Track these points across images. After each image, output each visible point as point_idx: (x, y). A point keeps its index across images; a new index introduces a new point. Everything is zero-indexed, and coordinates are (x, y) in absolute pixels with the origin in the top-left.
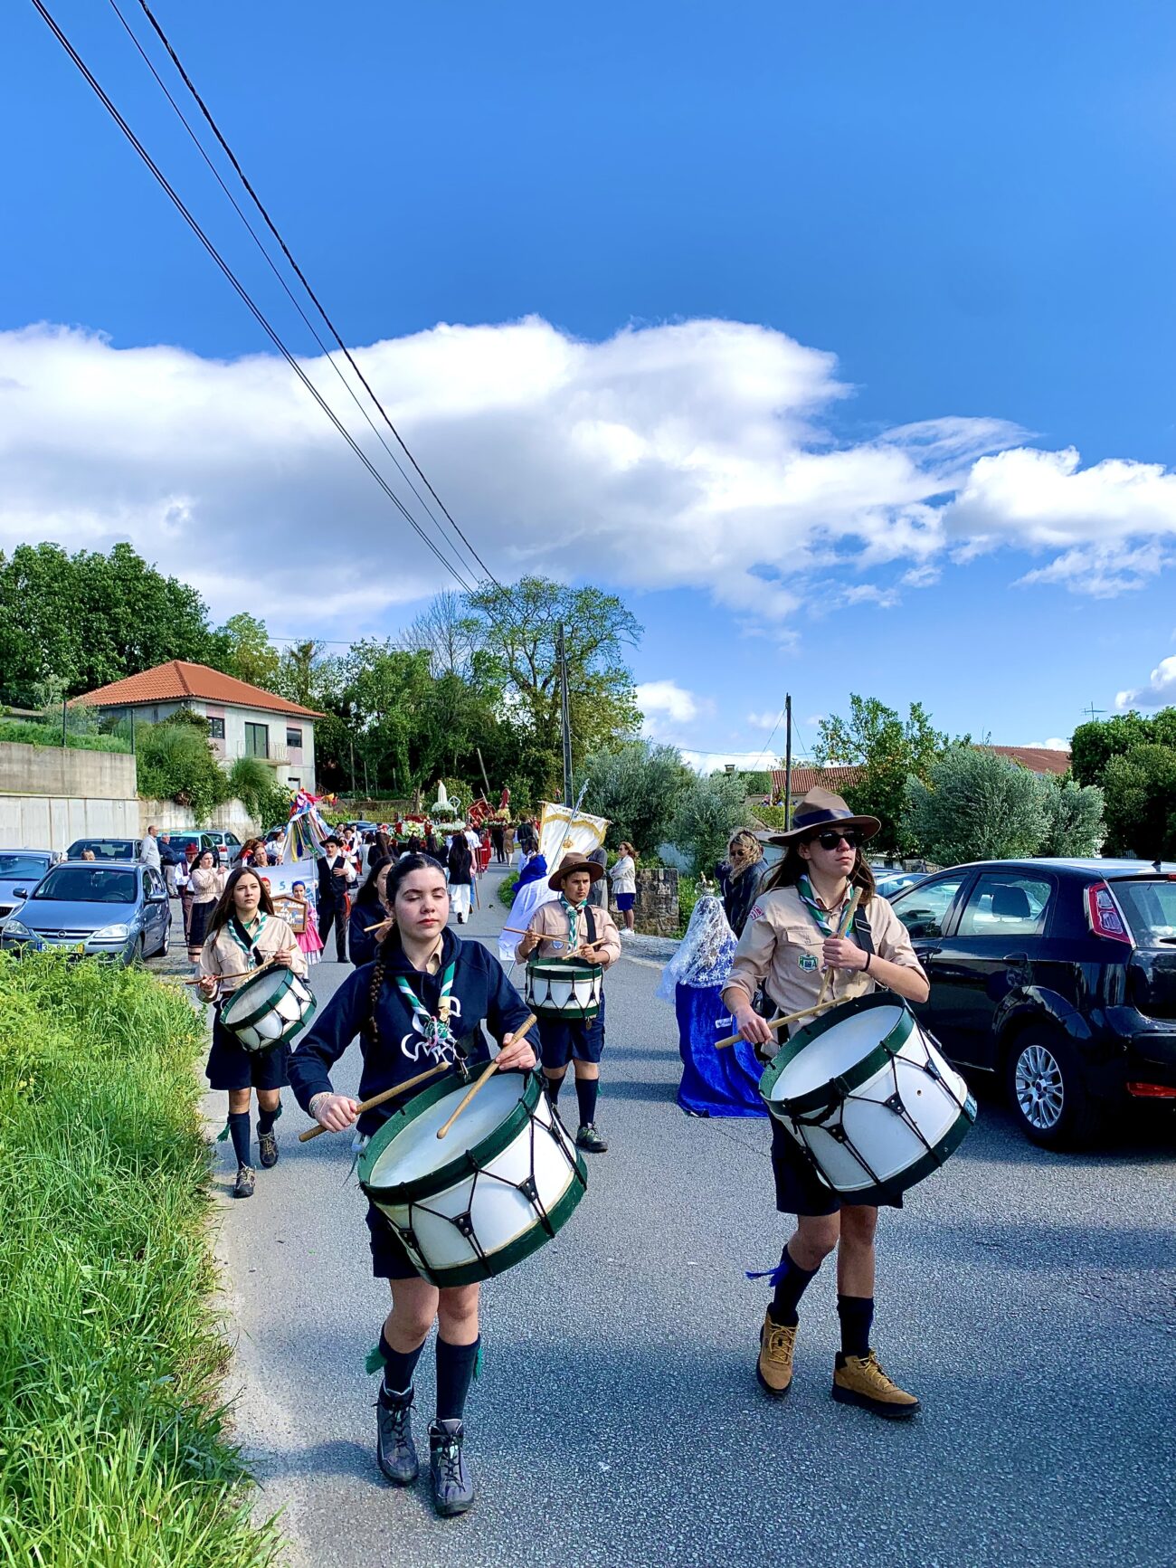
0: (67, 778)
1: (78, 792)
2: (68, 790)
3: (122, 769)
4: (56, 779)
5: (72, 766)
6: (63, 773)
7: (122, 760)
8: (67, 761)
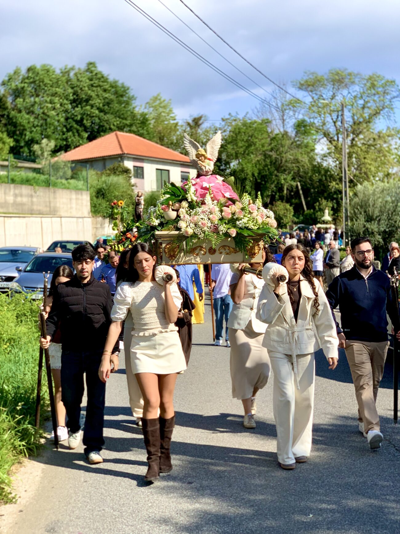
0: (52, 205)
1: (58, 214)
2: (53, 212)
3: (82, 199)
4: (46, 206)
5: (55, 198)
6: (50, 202)
7: (82, 194)
8: (52, 195)
